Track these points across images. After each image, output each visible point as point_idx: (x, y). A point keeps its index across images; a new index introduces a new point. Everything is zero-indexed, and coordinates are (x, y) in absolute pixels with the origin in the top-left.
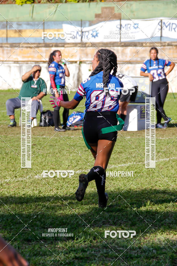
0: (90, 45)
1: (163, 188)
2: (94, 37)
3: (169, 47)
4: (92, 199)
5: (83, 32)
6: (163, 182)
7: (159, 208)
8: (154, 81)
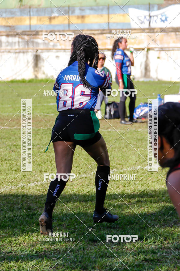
0: (159, 30)
2: (163, 21)
4: (163, 197)
5: (150, 17)
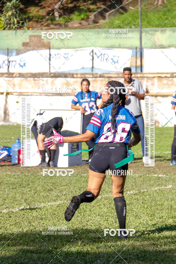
0: (18, 75)
1: (95, 227)
2: (22, 67)
3: (101, 79)
4: (20, 240)
5: (9, 62)
6: (95, 221)
7: (90, 249)
8: (85, 114)
